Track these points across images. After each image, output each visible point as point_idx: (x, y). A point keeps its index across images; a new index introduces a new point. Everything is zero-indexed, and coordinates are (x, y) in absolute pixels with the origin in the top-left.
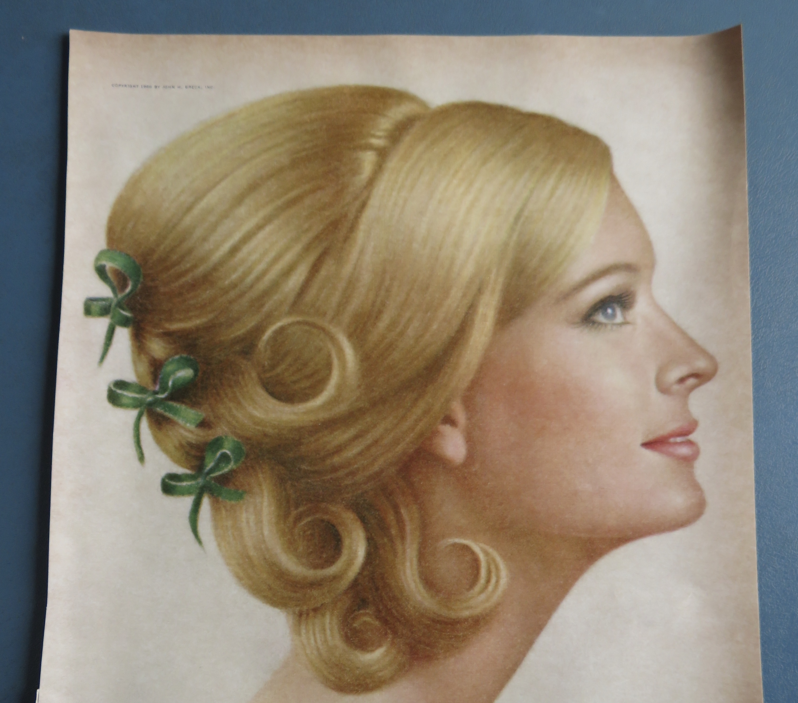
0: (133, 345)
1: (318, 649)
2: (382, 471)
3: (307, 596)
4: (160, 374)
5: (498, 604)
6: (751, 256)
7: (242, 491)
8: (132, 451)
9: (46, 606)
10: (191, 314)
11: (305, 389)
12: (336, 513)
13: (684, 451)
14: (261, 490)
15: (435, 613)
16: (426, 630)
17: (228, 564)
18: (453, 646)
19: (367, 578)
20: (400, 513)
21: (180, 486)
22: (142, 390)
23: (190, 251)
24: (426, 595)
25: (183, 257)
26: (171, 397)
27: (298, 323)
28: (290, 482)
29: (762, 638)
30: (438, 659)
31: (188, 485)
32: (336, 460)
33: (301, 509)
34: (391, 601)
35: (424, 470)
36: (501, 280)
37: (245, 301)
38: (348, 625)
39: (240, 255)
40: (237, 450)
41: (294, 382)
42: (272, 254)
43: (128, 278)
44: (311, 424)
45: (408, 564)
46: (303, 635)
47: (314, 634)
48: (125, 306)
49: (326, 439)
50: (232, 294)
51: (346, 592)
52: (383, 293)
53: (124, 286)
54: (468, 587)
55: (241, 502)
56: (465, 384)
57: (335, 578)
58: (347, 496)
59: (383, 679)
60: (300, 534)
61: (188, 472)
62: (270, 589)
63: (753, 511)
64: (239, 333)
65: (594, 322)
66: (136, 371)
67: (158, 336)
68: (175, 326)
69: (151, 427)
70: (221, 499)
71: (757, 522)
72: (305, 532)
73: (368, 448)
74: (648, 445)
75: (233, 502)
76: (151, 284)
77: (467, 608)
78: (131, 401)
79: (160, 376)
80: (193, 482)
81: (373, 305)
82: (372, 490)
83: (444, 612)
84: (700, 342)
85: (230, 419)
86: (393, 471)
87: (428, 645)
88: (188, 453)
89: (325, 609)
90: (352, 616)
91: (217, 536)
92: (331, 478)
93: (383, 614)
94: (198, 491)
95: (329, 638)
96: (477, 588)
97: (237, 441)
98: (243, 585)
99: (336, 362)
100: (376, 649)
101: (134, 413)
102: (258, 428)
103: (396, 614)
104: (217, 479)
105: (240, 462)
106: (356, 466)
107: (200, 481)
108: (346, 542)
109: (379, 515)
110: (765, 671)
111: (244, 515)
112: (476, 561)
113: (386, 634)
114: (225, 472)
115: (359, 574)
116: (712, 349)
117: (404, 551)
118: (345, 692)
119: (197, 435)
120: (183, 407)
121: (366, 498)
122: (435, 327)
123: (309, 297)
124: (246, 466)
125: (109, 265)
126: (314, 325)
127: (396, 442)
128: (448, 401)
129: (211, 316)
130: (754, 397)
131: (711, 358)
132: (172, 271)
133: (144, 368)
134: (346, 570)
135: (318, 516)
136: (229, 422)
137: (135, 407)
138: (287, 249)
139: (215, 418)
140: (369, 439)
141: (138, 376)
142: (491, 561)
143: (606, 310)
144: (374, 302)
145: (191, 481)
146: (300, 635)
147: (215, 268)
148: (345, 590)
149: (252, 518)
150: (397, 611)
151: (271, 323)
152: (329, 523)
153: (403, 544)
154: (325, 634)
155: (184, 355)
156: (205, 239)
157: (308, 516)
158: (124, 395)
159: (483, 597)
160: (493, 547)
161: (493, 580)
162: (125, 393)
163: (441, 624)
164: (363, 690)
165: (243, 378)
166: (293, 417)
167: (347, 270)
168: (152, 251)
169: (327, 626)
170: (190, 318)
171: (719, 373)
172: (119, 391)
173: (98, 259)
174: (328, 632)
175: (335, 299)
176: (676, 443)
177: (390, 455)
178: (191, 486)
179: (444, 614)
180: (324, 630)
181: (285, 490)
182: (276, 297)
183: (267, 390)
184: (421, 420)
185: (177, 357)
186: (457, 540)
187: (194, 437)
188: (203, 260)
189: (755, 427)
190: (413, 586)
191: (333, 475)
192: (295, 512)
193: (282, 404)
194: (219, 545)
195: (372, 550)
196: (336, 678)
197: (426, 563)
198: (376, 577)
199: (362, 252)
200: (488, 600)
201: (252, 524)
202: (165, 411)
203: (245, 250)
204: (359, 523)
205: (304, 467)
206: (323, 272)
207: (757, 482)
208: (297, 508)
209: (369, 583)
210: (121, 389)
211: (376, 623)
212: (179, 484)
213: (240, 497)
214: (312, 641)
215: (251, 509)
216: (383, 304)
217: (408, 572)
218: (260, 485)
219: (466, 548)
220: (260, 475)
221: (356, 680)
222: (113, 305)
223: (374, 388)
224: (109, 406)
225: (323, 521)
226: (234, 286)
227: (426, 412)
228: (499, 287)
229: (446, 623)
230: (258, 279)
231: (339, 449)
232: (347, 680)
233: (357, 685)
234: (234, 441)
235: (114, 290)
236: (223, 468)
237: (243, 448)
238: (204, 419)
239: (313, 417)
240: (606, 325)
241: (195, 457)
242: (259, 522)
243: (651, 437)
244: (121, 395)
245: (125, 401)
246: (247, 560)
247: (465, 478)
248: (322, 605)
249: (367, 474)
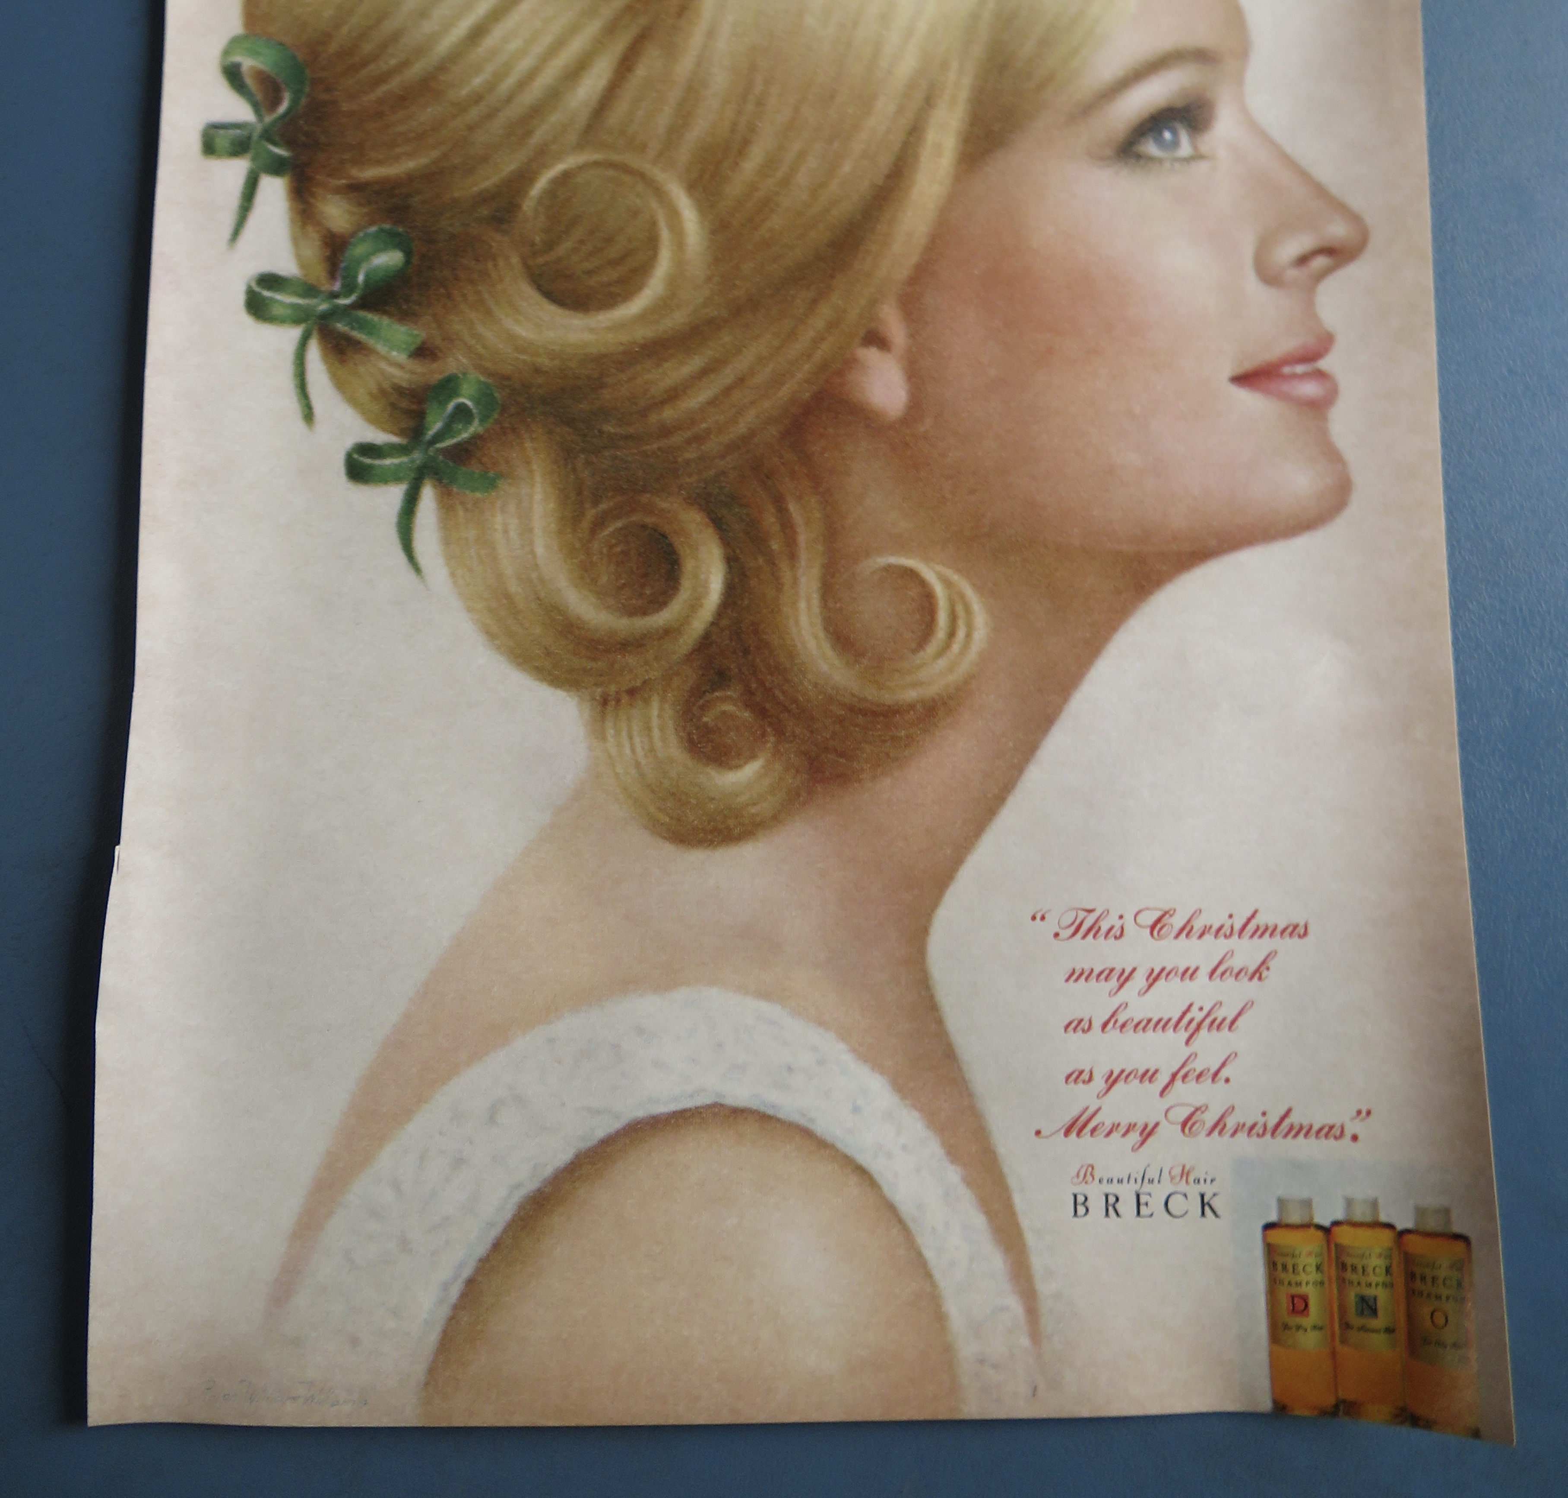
0: (291, 209)
1: (638, 765)
2: (752, 433)
3: (617, 666)
4: (342, 262)
5: (970, 678)
6: (1425, 31)
7: (494, 474)
8: (291, 403)
9: (133, 691)
10: (398, 150)
11: (609, 285)
12: (669, 512)
13: (1310, 389)
14: (531, 472)
15: (853, 695)
16: (837, 727)
17: (470, 610)
18: (887, 755)
19: (728, 632)
20: (787, 510)
21: (380, 466)
22: (310, 290)
23: (395, 37)
24: (837, 662)
25: (383, 47)
26: (364, 304)
27: (597, 164)
28: (583, 456)
29: (1461, 734)
30: (860, 781)
31: (395, 465)
32: (668, 414)
33: (604, 506)
34: (772, 674)
35: (831, 431)
36: (967, 81)
37: (497, 126)
38: (694, 720)
39: (489, 42)
40: (485, 398)
41: (590, 273)
42: (547, 40)
43: (283, 86)
44: (621, 348)
45: (802, 605)
46: (611, 739)
47: (631, 737)
48: (277, 138)
49: (649, 377)
50: (474, 114)
51: (688, 658)
52: (750, 107)
53: (275, 102)
54: (914, 645)
55: (493, 494)
56: (902, 273)
57: (669, 632)
58: (688, 480)
59: (758, 819)
60: (601, 553)
61: (394, 439)
62: (548, 654)
63: (1438, 499)
64: (486, 184)
65: (1139, 157)
66: (299, 257)
67: (338, 191)
68: (370, 173)
69: (325, 357)
70: (455, 490)
71: (1448, 520)
72: (611, 547)
73: (727, 391)
74: (1244, 379)
75: (478, 495)
76: (325, 97)
77: (914, 685)
78: (289, 312)
79: (343, 265)
80: (405, 459)
81: (733, 131)
82: (734, 468)
83: (871, 693)
84: (1334, 190)
85: (473, 342)
86: (774, 433)
87: (842, 755)
88: (393, 406)
89: (650, 690)
90: (701, 702)
91: (449, 558)
92: (659, 449)
93: (758, 699)
94: (413, 475)
95: (658, 743)
96: (931, 648)
97: (485, 383)
98: (498, 648)
99: (665, 235)
100: (745, 763)
101: (294, 333)
102: (523, 357)
103: (782, 698)
104: (446, 452)
105: (491, 420)
106: (704, 426)
107: (417, 456)
108: (688, 565)
109: (747, 514)
110: (1469, 793)
111: (499, 519)
112: (928, 598)
113: (764, 735)
114: (463, 439)
115: (713, 624)
116: (1356, 202)
117: (795, 582)
118: (689, 844)
119: (412, 372)
120: (385, 321)
121: (724, 484)
122: (847, 168)
123: (614, 117)
124: (502, 428)
125: (248, 63)
126: (625, 169)
127: (778, 380)
128: (873, 302)
129: (435, 154)
130: (1437, 290)
131: (1355, 218)
132: (364, 73)
133: (313, 250)
134: (688, 616)
135: (635, 518)
136: (469, 348)
137: (296, 322)
138: (573, 30)
139: (444, 339)
140: (728, 375)
141: (302, 265)
142: (956, 598)
143: (1160, 134)
144: (735, 124)
145: (400, 456)
146: (603, 738)
147: (442, 67)
148: (686, 655)
149: (514, 523)
150: (783, 692)
151: (546, 166)
152: (655, 530)
153: (793, 567)
154: (650, 737)
155: (387, 226)
156: (423, 14)
157: (618, 517)
158: (277, 301)
159: (942, 663)
160: (959, 571)
161: (961, 633)
162: (278, 296)
163: (865, 715)
164: (723, 841)
165: (495, 266)
166: (588, 337)
167: (685, 66)
168: (326, 37)
169: (655, 722)
170: (397, 158)
171: (1370, 246)
172: (266, 293)
173: (227, 52)
174: (656, 733)
175: (663, 120)
176: (1294, 376)
177: (767, 404)
178: (399, 466)
179: (870, 698)
180: (648, 729)
181: (574, 470)
182: (555, 118)
183: (540, 288)
184: (823, 339)
185: (373, 229)
186: (893, 560)
187: (406, 376)
188: (420, 51)
189: (1440, 343)
190: (812, 644)
191: (663, 443)
192: (593, 511)
193: (567, 312)
194: (453, 574)
195: (737, 580)
196: (671, 818)
197: (836, 603)
198: (744, 630)
199: (711, 34)
200: (951, 669)
201: (513, 534)
202: (353, 328)
203: (497, 32)
204: (711, 530)
205: (609, 428)
206: (640, 71)
207: (1445, 445)
208: (596, 503)
209: (731, 639)
210: (270, 288)
211: (745, 714)
212: (377, 462)
213: (492, 484)
214: (628, 751)
215: (512, 508)
216: (752, 129)
217: (804, 619)
218: (528, 463)
219: (911, 574)
220: (528, 445)
221: (709, 823)
222: (255, 136)
223: (737, 282)
224: (247, 320)
225: (644, 527)
226: (477, 98)
227: (832, 325)
228: (964, 94)
229: (875, 714)
230: (523, 84)
231: (673, 395)
232: (693, 821)
233: (711, 832)
234: (480, 382)
235: (256, 107)
236: (459, 432)
237: (496, 395)
238: (424, 343)
239: (624, 337)
240: (1160, 161)
241: (408, 412)
242: (527, 531)
243: (1248, 366)
244: (271, 299)
245: (277, 311)
246: (505, 601)
247: (907, 444)
248: (645, 682)
249: (726, 439)
